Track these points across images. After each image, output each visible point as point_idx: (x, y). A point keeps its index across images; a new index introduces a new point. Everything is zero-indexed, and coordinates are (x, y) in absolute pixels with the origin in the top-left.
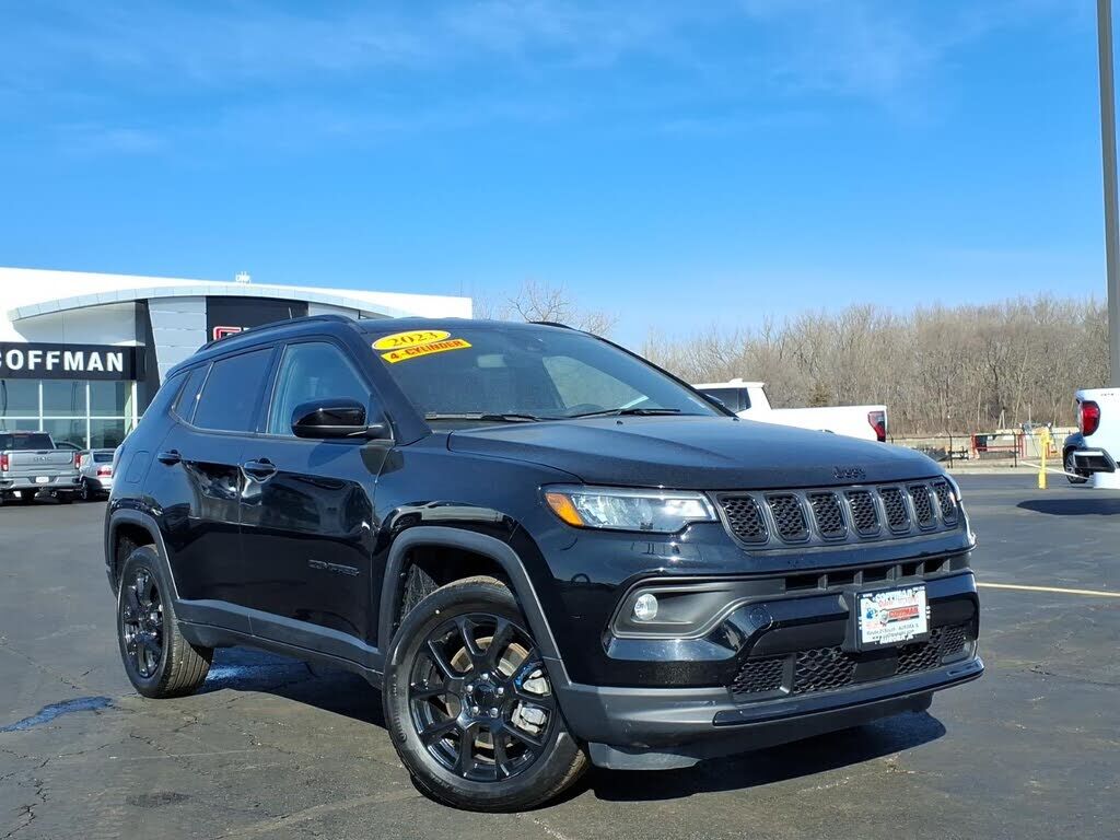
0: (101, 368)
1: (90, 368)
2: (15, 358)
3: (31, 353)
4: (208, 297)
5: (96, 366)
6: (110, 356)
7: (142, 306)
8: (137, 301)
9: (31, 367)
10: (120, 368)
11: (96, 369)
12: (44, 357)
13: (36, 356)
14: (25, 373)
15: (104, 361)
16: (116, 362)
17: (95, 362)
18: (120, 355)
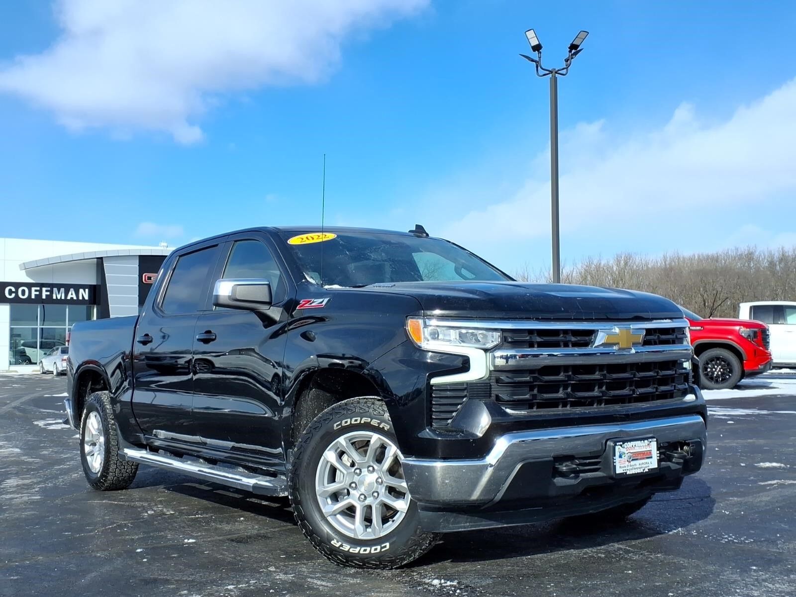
0: (75, 298)
1: (69, 298)
2: (23, 292)
3: (33, 289)
4: (140, 256)
5: (72, 296)
6: (81, 291)
7: (100, 261)
8: (97, 258)
9: (33, 297)
10: (86, 298)
11: (72, 298)
12: (41, 291)
13: (36, 291)
14: (29, 300)
15: (77, 294)
16: (85, 294)
17: (72, 295)
18: (87, 290)
